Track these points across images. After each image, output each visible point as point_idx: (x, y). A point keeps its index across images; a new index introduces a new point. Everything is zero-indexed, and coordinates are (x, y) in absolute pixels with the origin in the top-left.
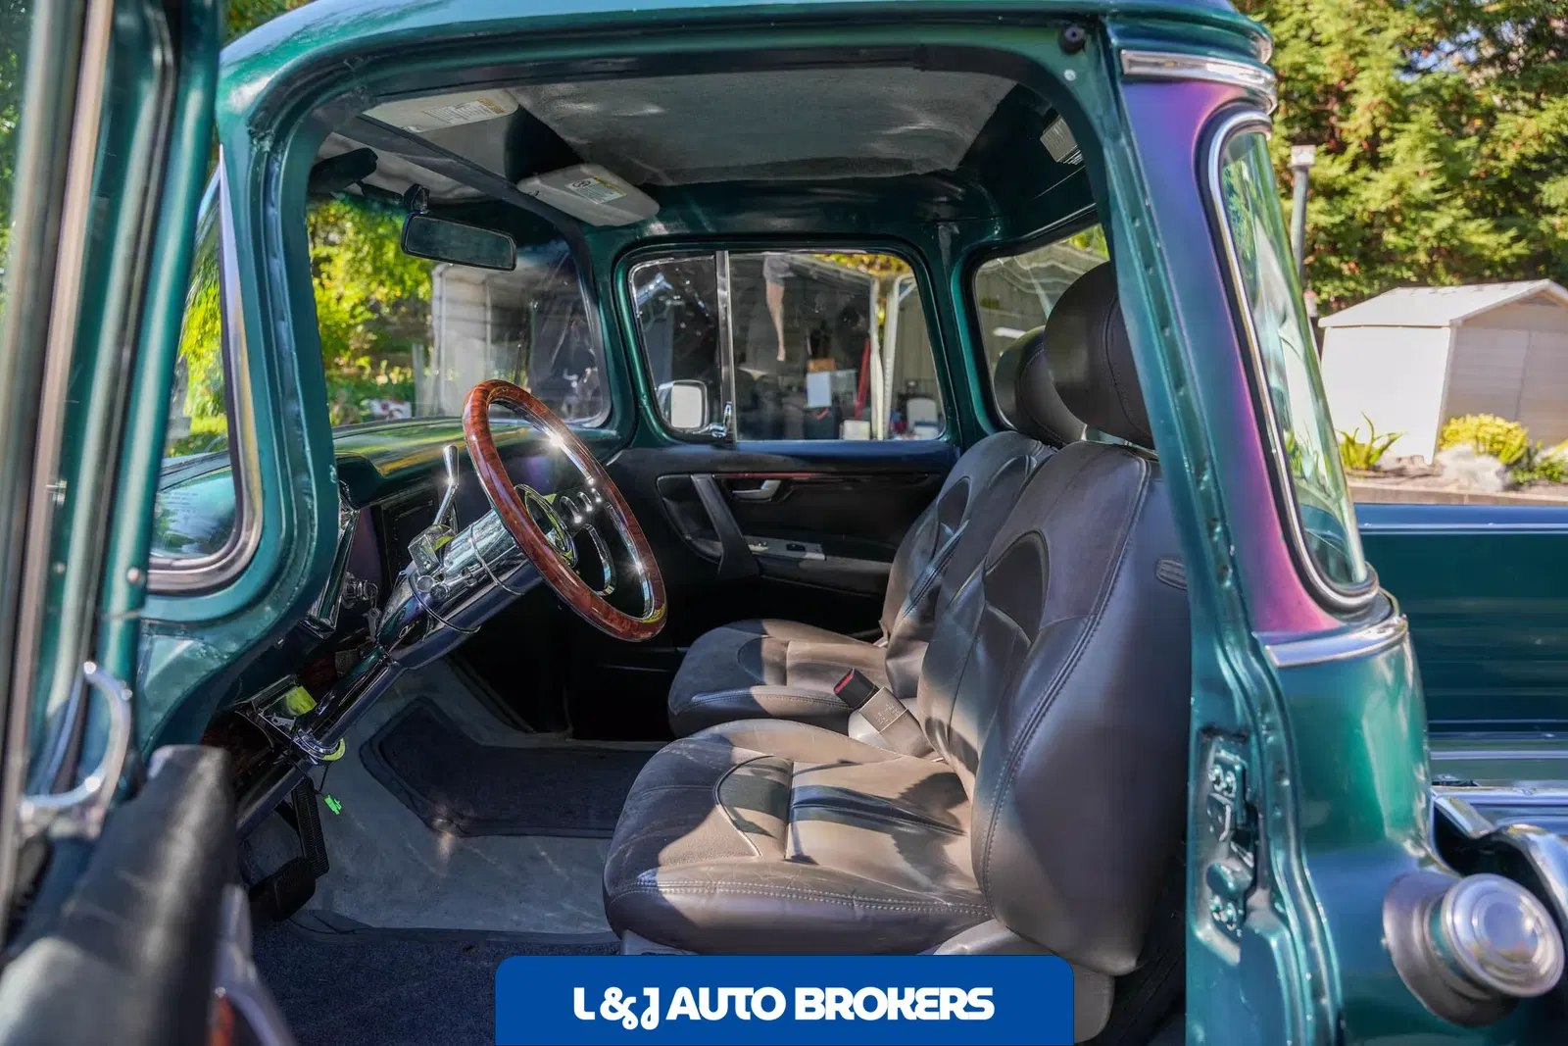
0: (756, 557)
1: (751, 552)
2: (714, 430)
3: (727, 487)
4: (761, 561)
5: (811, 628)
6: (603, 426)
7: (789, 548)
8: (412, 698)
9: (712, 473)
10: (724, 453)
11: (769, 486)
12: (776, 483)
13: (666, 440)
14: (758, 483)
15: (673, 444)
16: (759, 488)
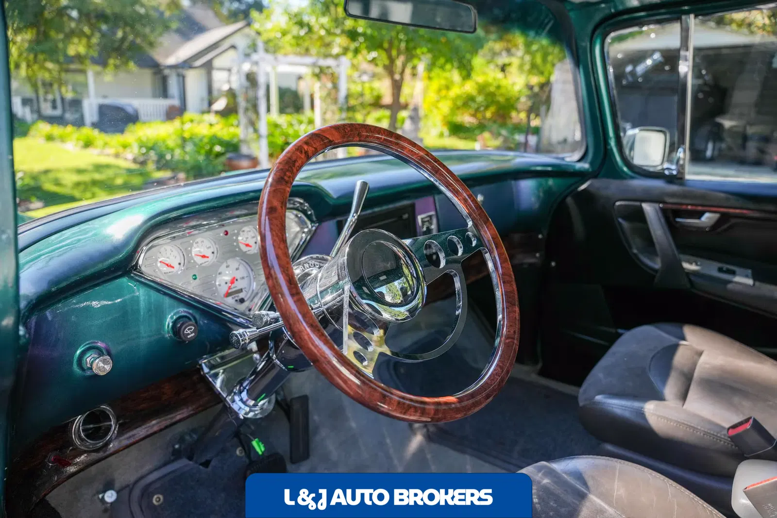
0: (689, 274)
1: (683, 269)
2: (668, 169)
3: (670, 215)
4: (693, 278)
5: (727, 340)
6: (580, 161)
7: (720, 270)
8: (433, 331)
9: (660, 202)
10: (674, 188)
11: (708, 218)
12: (717, 216)
13: (626, 174)
14: (699, 215)
15: (632, 178)
16: (699, 218)
